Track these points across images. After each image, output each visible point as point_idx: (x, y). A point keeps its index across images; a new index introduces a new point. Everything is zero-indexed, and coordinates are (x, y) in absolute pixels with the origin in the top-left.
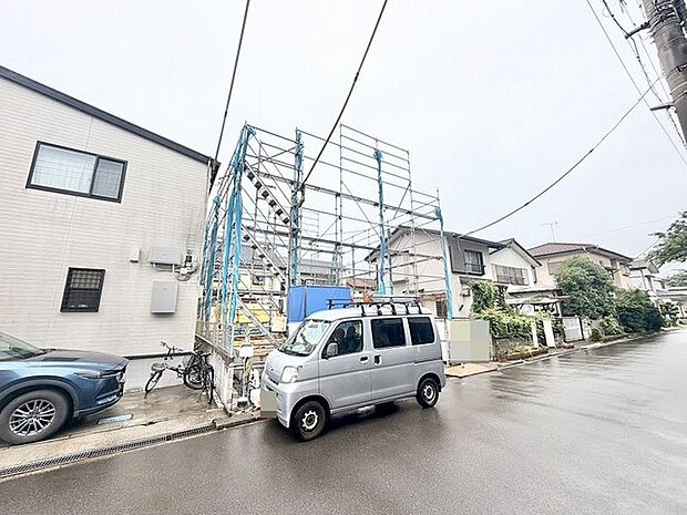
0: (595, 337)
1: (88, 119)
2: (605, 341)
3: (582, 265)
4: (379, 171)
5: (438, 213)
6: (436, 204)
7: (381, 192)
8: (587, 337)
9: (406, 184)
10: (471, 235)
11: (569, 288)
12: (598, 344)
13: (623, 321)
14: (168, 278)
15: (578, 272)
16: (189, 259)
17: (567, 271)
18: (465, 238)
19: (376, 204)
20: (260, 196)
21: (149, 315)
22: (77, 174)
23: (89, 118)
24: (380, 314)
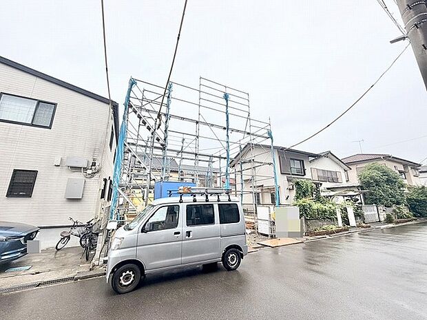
0: (389, 220)
1: (33, 79)
2: (398, 223)
3: (378, 169)
4: (227, 106)
5: (270, 134)
6: (269, 127)
7: (227, 120)
8: (382, 219)
10: (293, 148)
11: (368, 185)
12: (391, 225)
14: (79, 176)
15: (374, 174)
16: (94, 164)
17: (366, 173)
18: (289, 150)
19: (225, 128)
20: (141, 123)
22: (24, 112)
24: (195, 201)
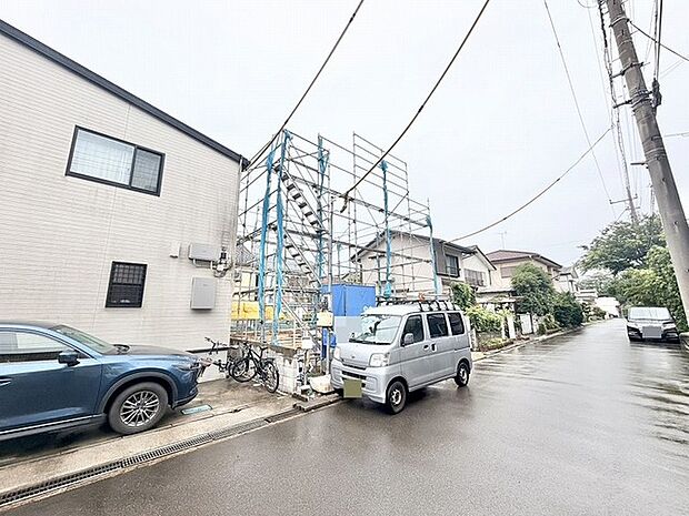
0: (541, 331)
1: (125, 106)
2: (549, 334)
3: (533, 271)
4: (385, 179)
5: (429, 221)
6: (427, 212)
7: (386, 200)
8: (535, 331)
9: (405, 193)
10: (455, 243)
11: (523, 290)
12: (545, 337)
13: (557, 318)
14: (205, 274)
15: (531, 276)
16: (223, 256)
17: (522, 275)
18: (449, 244)
19: (381, 210)
20: (290, 197)
21: (189, 311)
22: (116, 164)
23: (127, 105)
24: (431, 310)
